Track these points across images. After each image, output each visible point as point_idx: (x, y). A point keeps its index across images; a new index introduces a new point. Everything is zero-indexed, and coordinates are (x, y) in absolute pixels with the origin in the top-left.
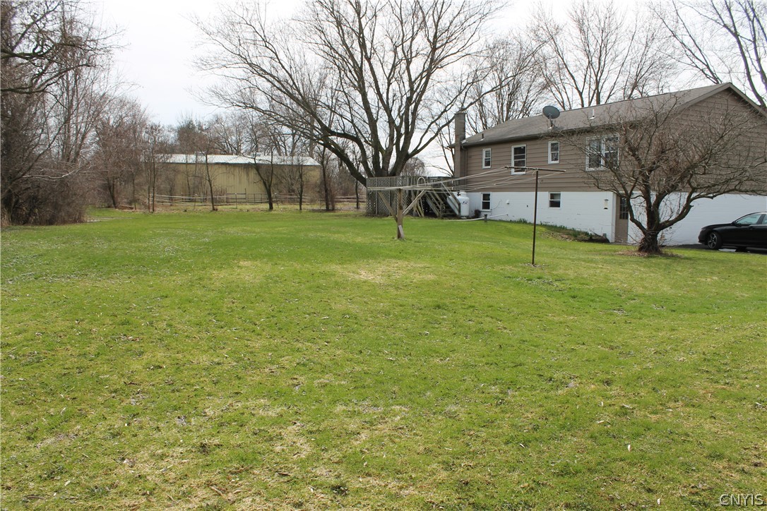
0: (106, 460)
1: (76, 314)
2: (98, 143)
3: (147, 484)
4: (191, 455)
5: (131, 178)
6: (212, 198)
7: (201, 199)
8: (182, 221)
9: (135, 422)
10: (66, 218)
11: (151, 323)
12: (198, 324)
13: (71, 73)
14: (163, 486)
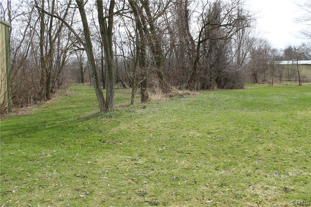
0: (243, 185)
1: (238, 124)
2: (251, 57)
3: (258, 199)
4: (279, 191)
5: (264, 71)
6: (299, 80)
7: (294, 80)
8: (285, 89)
9: (257, 171)
10: (237, 87)
11: (268, 131)
12: (288, 134)
13: (241, 30)
14: (265, 201)
